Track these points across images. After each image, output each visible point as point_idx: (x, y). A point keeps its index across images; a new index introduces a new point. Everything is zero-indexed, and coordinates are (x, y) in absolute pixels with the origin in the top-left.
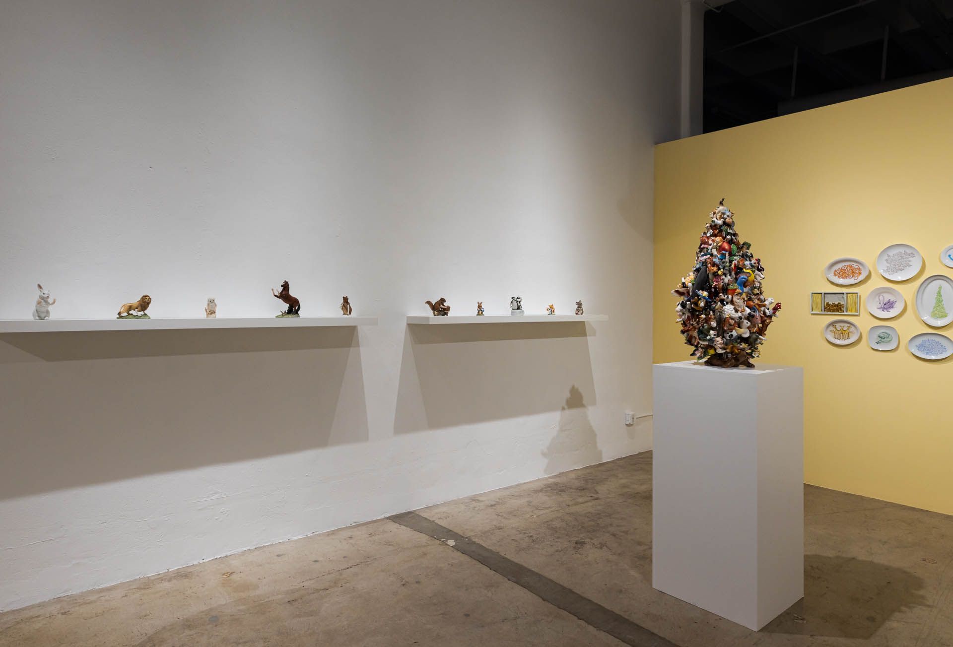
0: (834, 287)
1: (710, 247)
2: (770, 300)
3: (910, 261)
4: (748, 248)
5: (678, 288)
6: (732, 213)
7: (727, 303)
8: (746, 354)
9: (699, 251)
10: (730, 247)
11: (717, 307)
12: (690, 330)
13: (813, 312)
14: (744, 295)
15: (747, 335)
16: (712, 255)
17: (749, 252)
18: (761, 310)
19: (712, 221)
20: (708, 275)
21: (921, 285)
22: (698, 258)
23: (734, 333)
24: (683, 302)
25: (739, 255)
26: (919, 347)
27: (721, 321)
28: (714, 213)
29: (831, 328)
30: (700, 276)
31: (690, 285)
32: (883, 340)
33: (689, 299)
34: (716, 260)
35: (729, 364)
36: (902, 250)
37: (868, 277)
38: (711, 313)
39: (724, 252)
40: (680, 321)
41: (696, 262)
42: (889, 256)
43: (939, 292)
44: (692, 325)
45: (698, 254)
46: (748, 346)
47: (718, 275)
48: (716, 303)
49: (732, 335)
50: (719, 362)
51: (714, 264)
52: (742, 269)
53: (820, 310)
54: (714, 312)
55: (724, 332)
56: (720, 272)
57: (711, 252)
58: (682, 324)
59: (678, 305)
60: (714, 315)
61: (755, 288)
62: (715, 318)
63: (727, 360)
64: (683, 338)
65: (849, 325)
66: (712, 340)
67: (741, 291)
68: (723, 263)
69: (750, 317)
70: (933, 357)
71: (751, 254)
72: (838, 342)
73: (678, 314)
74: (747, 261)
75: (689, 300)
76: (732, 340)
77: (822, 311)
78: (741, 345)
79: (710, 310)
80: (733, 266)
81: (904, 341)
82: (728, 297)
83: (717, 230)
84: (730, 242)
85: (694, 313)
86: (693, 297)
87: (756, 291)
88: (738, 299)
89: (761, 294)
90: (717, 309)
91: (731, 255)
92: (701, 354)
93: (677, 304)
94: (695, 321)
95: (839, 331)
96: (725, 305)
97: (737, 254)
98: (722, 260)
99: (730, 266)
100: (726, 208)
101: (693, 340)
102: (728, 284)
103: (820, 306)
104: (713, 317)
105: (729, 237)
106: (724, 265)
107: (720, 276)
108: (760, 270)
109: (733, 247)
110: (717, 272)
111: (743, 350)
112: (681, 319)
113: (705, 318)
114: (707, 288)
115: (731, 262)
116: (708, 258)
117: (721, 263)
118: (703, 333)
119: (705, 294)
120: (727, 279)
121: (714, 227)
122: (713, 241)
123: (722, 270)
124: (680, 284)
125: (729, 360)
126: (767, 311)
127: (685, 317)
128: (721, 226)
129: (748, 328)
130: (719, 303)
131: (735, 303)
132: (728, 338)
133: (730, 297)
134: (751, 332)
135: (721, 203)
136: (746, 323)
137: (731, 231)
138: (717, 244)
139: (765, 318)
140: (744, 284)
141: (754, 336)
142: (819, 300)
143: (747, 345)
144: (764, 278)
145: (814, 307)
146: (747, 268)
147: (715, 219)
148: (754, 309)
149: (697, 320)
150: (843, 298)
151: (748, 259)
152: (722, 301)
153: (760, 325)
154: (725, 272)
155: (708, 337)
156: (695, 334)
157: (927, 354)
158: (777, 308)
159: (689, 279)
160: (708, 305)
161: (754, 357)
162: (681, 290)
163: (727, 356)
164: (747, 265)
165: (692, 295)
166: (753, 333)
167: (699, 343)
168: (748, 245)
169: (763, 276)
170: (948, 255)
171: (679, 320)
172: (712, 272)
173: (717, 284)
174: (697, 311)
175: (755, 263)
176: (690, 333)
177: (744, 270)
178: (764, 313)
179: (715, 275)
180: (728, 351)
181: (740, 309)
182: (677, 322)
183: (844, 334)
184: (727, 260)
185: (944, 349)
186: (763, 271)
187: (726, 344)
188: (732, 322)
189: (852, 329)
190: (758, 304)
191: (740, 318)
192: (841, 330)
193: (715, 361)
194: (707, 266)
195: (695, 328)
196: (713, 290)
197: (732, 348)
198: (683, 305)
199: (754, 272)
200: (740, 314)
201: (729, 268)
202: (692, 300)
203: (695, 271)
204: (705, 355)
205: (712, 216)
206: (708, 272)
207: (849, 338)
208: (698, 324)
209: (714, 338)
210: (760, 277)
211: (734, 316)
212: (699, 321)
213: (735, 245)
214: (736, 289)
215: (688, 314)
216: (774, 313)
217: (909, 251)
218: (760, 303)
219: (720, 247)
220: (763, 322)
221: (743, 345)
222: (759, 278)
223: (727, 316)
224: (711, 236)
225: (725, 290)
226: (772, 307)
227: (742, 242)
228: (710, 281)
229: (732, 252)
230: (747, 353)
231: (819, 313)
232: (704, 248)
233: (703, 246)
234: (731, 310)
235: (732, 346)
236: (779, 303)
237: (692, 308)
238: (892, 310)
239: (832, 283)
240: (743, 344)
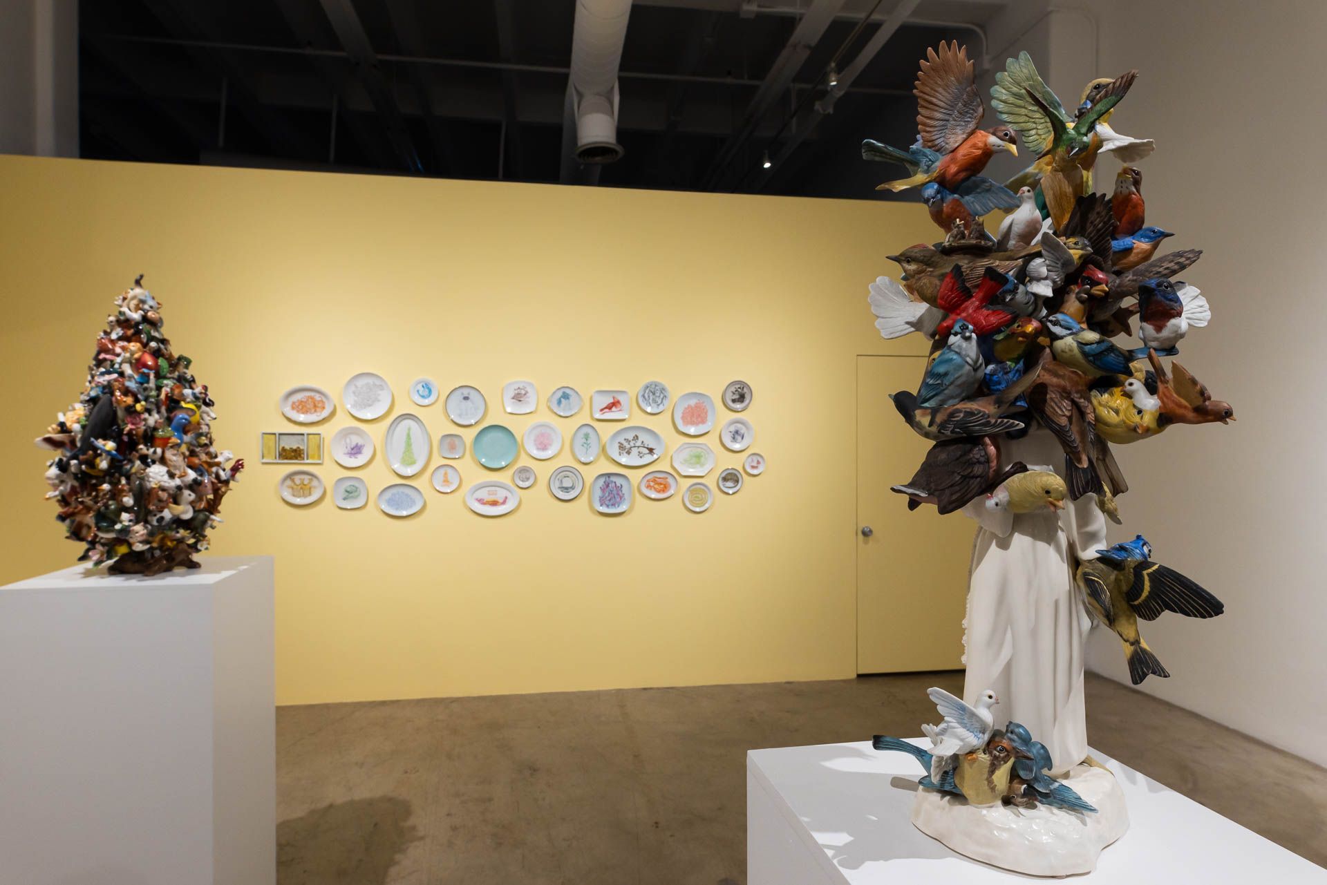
0: (291, 425)
1: (119, 360)
2: (225, 454)
3: (379, 395)
4: (187, 367)
5: (49, 432)
6: (159, 304)
7: (154, 462)
8: (186, 547)
9: (95, 365)
10: (156, 363)
11: (133, 470)
12: (79, 512)
13: (264, 461)
14: (184, 448)
15: (188, 515)
16: (122, 374)
17: (189, 373)
18: (212, 472)
19: (120, 313)
20: (115, 413)
21: (391, 425)
22: (93, 377)
23: (167, 514)
24: (61, 460)
25: (173, 378)
26: (390, 502)
27: (144, 496)
28: (124, 299)
29: (289, 482)
30: (99, 412)
31: (76, 427)
32: (351, 495)
33: (75, 454)
34: (132, 385)
35: (157, 568)
36: (370, 380)
37: (333, 414)
38: (123, 481)
39: (145, 370)
40: (56, 496)
41: (88, 384)
42: (356, 387)
43: (408, 435)
44: (82, 503)
45: (92, 370)
46: (191, 532)
47: (136, 411)
48: (131, 461)
49: (162, 518)
50: (137, 567)
51: (126, 392)
52: (178, 402)
53: (274, 458)
54: (128, 478)
55: (149, 512)
56: (138, 407)
57: (120, 368)
58: (58, 501)
59: (51, 466)
60: (128, 483)
61: (201, 435)
62: (130, 490)
63: (152, 561)
64: (63, 528)
65: (310, 477)
66: (126, 531)
67: (179, 441)
68: (145, 389)
69: (195, 486)
70: (404, 513)
71: (192, 376)
72: (298, 501)
73: (51, 482)
74: (186, 388)
75: (74, 457)
76: (162, 527)
77: (276, 458)
78: (178, 532)
79: (121, 475)
80: (163, 396)
81: (375, 492)
82: (155, 452)
83: (132, 329)
84: (157, 354)
85: (87, 481)
86: (83, 450)
87: (204, 440)
88: (174, 455)
89: (211, 443)
90: (135, 473)
91: (158, 376)
92: (102, 555)
93: (49, 464)
94: (89, 495)
95: (297, 485)
96: (149, 466)
97: (169, 375)
98: (142, 384)
99: (158, 395)
100: (146, 293)
101: (84, 532)
102: (155, 429)
103: (274, 451)
104: (126, 488)
105: (153, 344)
106: (146, 393)
107: (139, 414)
108: (209, 404)
109: (161, 361)
110: (134, 406)
111: (181, 541)
112: (57, 493)
113: (110, 491)
114: (114, 434)
115: (159, 388)
116: (116, 380)
117: (141, 390)
118: (106, 519)
119: (110, 445)
120: (153, 419)
121: (124, 323)
122: (123, 348)
123: (143, 403)
124: (54, 426)
125: (157, 560)
126: (222, 473)
127: (66, 489)
128: (137, 324)
129: (192, 503)
130: (138, 463)
131: (169, 462)
132: (155, 523)
133: (159, 450)
134: (197, 509)
135: (138, 283)
136: (188, 495)
137: (156, 334)
138: (132, 355)
139: (219, 485)
140: (184, 429)
141: (201, 516)
142: (272, 443)
143: (189, 531)
144: (215, 419)
145: (266, 452)
146: (188, 400)
147: (125, 309)
148: (201, 470)
149: (94, 494)
150: (303, 440)
151: (187, 385)
152: (144, 459)
153: (211, 496)
154: (149, 407)
155: (118, 527)
156: (89, 519)
157: (397, 509)
158: (237, 467)
159: (75, 416)
160: (116, 467)
161: (200, 551)
162: (58, 437)
163: (153, 555)
164: (188, 395)
165: (82, 446)
166: (200, 511)
167: (96, 536)
168: (186, 361)
169: (213, 415)
170: (416, 389)
171: (51, 494)
172: (123, 405)
173: (133, 427)
174: (91, 477)
175: (201, 393)
176: (78, 518)
177: (183, 404)
178: (218, 476)
179: (130, 410)
180: (155, 545)
181: (177, 472)
182: (48, 499)
183: (304, 490)
184: (152, 384)
185: (413, 502)
186: (213, 405)
187: (151, 534)
188: (164, 495)
189: (315, 483)
190: (206, 462)
191: (179, 488)
192: (300, 483)
193: (129, 566)
194: (112, 394)
195: (88, 509)
196: (125, 438)
197: (163, 539)
198: (63, 466)
199: (199, 407)
200: (177, 482)
201: (157, 400)
202: (81, 457)
203: (87, 401)
204: (109, 558)
205: (120, 302)
206: (115, 405)
207: (310, 494)
208: (96, 503)
209: (129, 526)
210: (209, 416)
211: (167, 485)
212: (97, 496)
213: (166, 359)
214: (169, 438)
215: (71, 483)
216: (233, 476)
217: (378, 382)
218: (209, 460)
219: (138, 360)
220: (216, 491)
221: (182, 533)
222: (207, 418)
223: (154, 486)
224: (120, 339)
225: (150, 437)
226: (229, 466)
227: (176, 355)
228: (120, 422)
229: (161, 371)
230: (188, 545)
231: (271, 461)
232: (105, 360)
233: (102, 356)
234: (162, 474)
235: (161, 536)
236: (239, 460)
237: (83, 472)
238: (359, 456)
239: (289, 420)
240: (182, 531)
